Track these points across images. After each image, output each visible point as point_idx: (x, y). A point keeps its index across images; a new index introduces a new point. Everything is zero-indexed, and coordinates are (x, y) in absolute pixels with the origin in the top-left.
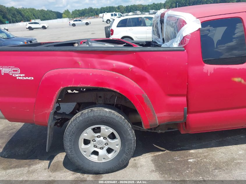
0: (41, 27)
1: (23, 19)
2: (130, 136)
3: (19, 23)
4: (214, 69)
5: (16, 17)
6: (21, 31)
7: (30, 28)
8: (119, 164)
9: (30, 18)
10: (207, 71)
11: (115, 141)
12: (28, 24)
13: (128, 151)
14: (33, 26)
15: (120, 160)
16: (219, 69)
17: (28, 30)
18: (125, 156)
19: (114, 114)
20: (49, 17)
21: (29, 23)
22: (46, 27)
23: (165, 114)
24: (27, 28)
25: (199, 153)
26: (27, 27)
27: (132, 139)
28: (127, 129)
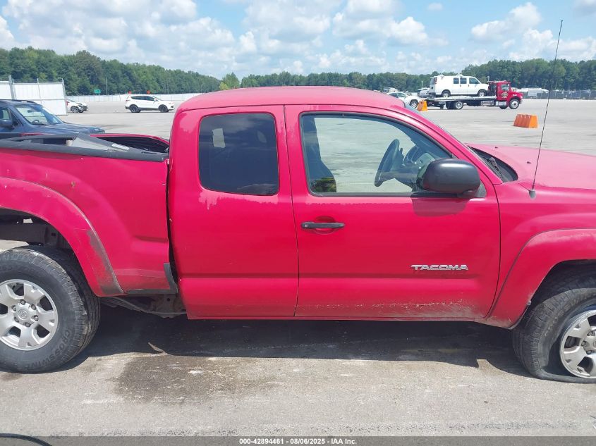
0: (157, 107)
1: (133, 87)
2: (72, 307)
3: (121, 96)
4: (219, 198)
5: (119, 82)
6: (116, 112)
7: (134, 109)
8: (50, 357)
9: (149, 87)
10: (206, 202)
11: (49, 312)
12: (130, 99)
13: (67, 334)
14: (141, 104)
15: (54, 350)
16: (228, 199)
17: (129, 111)
18: (62, 342)
19: (46, 263)
20: (189, 88)
21: (133, 98)
22: (169, 107)
23: (131, 272)
24: (127, 108)
25: (223, 363)
26: (128, 106)
27: (76, 312)
28: (66, 293)
